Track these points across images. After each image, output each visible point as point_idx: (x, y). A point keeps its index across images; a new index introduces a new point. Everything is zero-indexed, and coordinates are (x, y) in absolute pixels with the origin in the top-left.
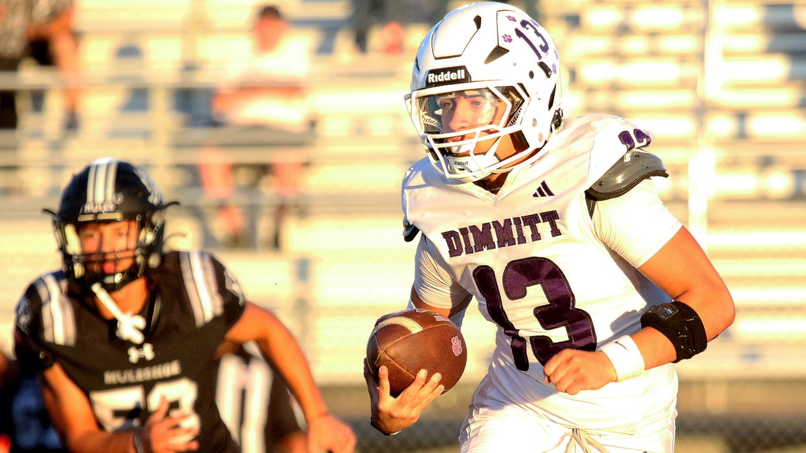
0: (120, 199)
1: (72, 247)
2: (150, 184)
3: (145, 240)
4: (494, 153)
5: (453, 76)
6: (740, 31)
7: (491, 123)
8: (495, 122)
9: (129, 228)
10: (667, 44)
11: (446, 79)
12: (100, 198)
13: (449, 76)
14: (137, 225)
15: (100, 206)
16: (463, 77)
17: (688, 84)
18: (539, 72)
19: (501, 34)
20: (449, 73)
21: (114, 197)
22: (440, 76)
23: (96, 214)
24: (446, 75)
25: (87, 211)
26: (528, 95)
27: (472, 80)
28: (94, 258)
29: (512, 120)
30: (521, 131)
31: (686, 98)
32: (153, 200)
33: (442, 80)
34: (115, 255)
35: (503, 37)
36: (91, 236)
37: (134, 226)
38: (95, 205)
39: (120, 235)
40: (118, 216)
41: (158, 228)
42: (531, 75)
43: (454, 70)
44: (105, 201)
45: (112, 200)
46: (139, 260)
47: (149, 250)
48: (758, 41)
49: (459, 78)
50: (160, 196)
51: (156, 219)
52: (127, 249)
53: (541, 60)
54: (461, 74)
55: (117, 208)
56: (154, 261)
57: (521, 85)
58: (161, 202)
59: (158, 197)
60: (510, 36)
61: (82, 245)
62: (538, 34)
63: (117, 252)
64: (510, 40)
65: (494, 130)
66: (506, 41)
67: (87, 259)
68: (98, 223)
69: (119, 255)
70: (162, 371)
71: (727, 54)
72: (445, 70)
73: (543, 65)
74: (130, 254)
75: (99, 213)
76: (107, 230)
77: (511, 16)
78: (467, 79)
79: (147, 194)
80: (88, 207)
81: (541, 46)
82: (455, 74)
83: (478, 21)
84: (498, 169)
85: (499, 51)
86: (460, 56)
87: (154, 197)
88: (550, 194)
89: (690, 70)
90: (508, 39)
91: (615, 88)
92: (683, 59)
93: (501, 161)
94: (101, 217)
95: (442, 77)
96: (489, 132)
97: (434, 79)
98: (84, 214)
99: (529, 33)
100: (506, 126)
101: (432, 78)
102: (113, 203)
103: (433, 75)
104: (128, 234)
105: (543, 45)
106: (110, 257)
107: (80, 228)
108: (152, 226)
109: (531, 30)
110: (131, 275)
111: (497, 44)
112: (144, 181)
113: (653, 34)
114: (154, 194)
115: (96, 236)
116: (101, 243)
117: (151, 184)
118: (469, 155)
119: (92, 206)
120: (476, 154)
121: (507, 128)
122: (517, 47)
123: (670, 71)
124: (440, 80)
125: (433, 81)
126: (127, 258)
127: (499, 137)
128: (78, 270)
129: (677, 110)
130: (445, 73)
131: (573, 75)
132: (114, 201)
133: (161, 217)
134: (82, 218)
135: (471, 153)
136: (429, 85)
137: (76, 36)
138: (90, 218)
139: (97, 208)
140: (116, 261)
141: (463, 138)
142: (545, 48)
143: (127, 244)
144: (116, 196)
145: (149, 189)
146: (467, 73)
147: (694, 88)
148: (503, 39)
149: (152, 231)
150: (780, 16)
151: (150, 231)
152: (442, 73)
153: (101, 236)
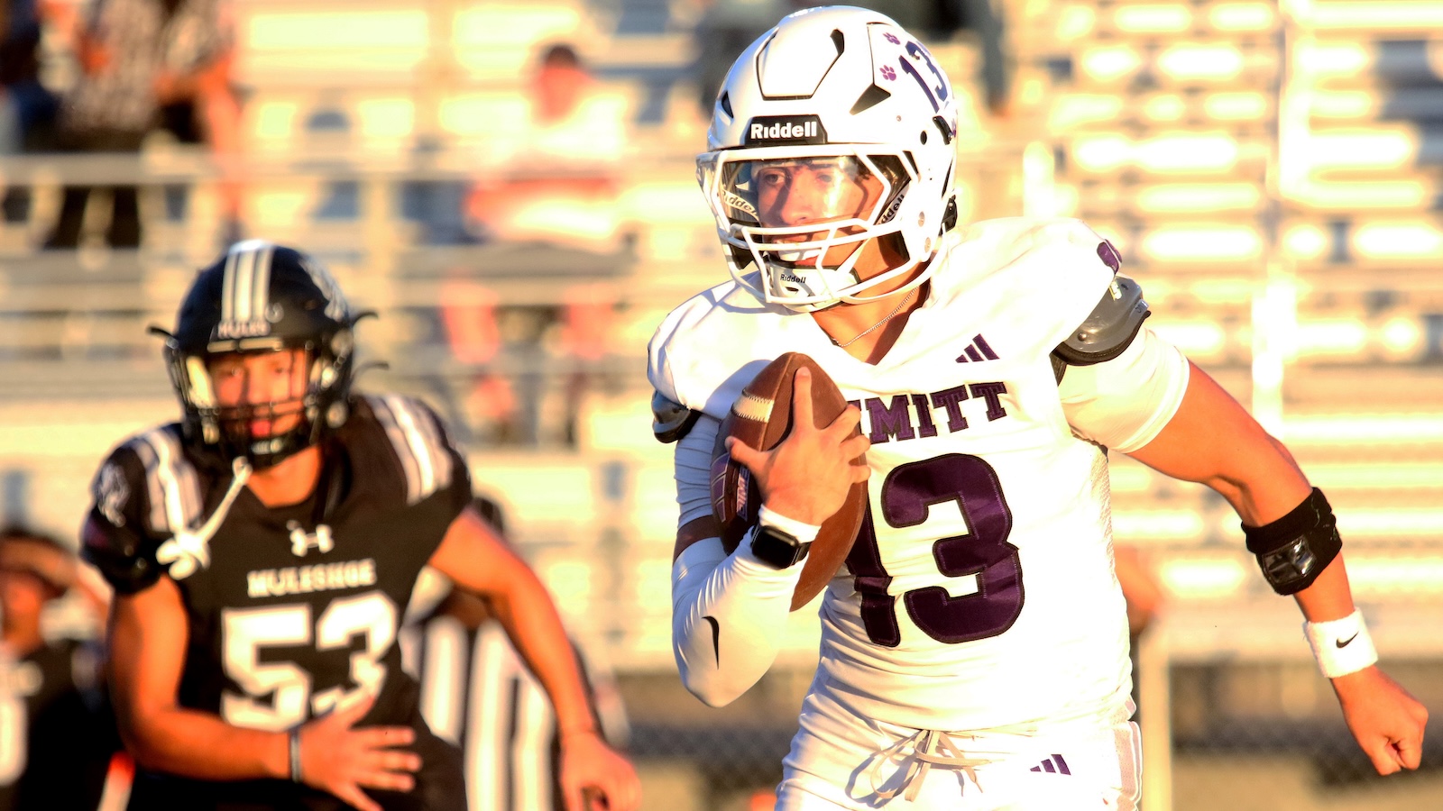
0: (277, 315)
1: (198, 394)
2: (327, 285)
3: (320, 381)
4: (850, 269)
5: (797, 131)
6: (1338, 85)
7: (856, 216)
8: (862, 214)
9: (293, 360)
10: (1217, 106)
11: (784, 136)
12: (243, 313)
13: (789, 131)
14: (306, 356)
15: (244, 327)
16: (814, 134)
17: (1252, 173)
18: (935, 134)
19: (879, 65)
20: (789, 125)
21: (267, 310)
22: (772, 129)
23: (238, 340)
24: (784, 128)
25: (222, 335)
26: (917, 171)
27: (829, 141)
28: (234, 415)
29: (886, 213)
30: (899, 233)
31: (1247, 196)
32: (334, 312)
33: (777, 136)
34: (271, 409)
35: (881, 70)
36: (230, 374)
37: (301, 358)
38: (234, 324)
39: (279, 371)
40: (275, 343)
41: (342, 359)
42: (924, 138)
43: (798, 120)
44: (252, 318)
45: (264, 316)
46: (312, 414)
47: (326, 397)
48: (1366, 101)
49: (807, 135)
50: (345, 304)
51: (339, 345)
52: (291, 399)
53: (939, 114)
54: (810, 129)
55: (273, 330)
56: (336, 415)
57: (909, 155)
58: (346, 314)
59: (341, 306)
60: (892, 70)
61: (215, 390)
62: (933, 69)
63: (274, 404)
64: (893, 77)
65: (859, 229)
66: (886, 77)
67: (223, 417)
68: (240, 354)
69: (278, 409)
70: (344, 574)
71: (1317, 123)
72: (783, 120)
73: (939, 122)
74: (297, 406)
75: (243, 338)
76: (257, 366)
77: (891, 34)
78: (821, 138)
79: (323, 303)
80: (224, 329)
81: (937, 89)
82: (800, 128)
83: (838, 38)
84: (854, 295)
85: (874, 95)
86: (810, 97)
87: (334, 309)
88: (991, 355)
89: (1256, 150)
90: (889, 74)
91: (1130, 179)
92: (1242, 130)
93: (859, 282)
94: (247, 345)
95: (776, 131)
96: (848, 231)
97: (763, 133)
98: (218, 340)
99: (920, 65)
100: (875, 224)
101: (758, 130)
102: (267, 321)
103: (760, 126)
104: (291, 371)
105: (940, 87)
106: (263, 412)
107: (210, 361)
108: (332, 357)
109: (923, 61)
110: (296, 441)
111: (872, 82)
112: (317, 281)
113: (1193, 91)
114: (335, 303)
115: (238, 374)
116: (246, 387)
117: (331, 283)
118: (814, 267)
119: (230, 328)
120: (825, 267)
121: (877, 226)
122: (903, 87)
123: (1220, 151)
124: (773, 136)
125: (760, 136)
126: (290, 413)
127: (862, 242)
128: (210, 433)
129: (1234, 216)
130: (783, 124)
131: (1061, 157)
132: (267, 317)
133: (346, 340)
134: (215, 347)
135: (819, 264)
136: (749, 142)
137: (239, 95)
138: (226, 347)
139: (238, 329)
140: (273, 418)
141: (810, 236)
142: (942, 93)
143: (291, 388)
144: (271, 309)
145: (326, 294)
146: (820, 126)
147: (1261, 179)
148: (882, 74)
149: (332, 366)
150: (1404, 60)
151: (327, 365)
152: (778, 125)
153: (247, 375)
